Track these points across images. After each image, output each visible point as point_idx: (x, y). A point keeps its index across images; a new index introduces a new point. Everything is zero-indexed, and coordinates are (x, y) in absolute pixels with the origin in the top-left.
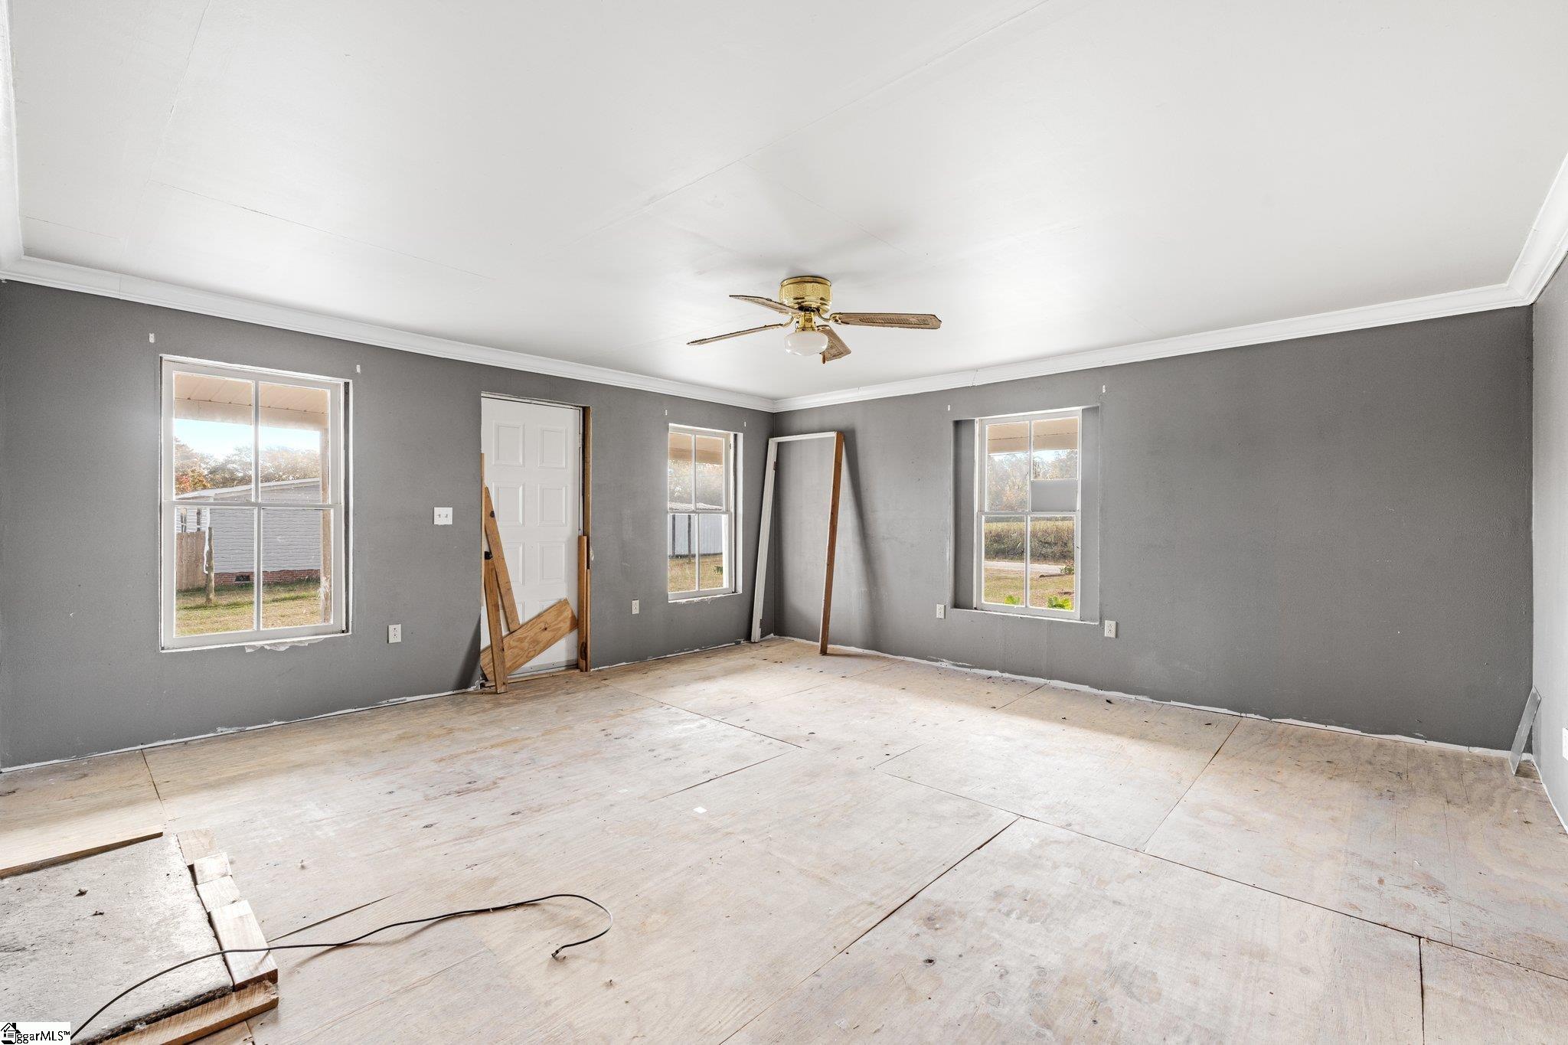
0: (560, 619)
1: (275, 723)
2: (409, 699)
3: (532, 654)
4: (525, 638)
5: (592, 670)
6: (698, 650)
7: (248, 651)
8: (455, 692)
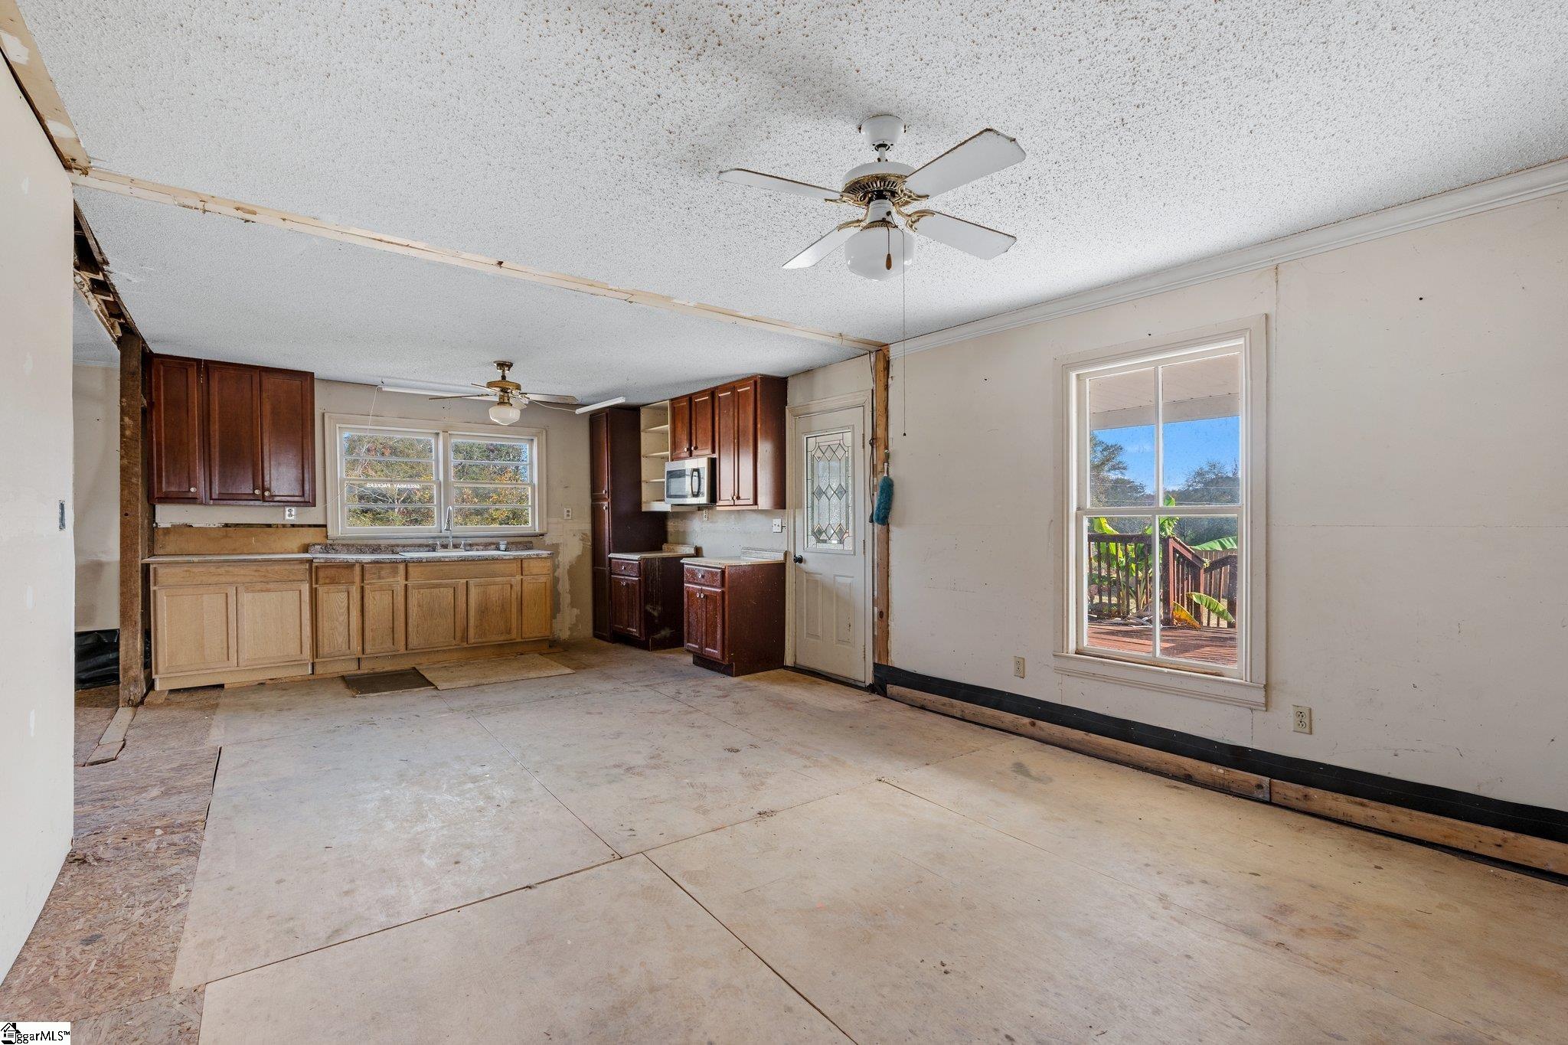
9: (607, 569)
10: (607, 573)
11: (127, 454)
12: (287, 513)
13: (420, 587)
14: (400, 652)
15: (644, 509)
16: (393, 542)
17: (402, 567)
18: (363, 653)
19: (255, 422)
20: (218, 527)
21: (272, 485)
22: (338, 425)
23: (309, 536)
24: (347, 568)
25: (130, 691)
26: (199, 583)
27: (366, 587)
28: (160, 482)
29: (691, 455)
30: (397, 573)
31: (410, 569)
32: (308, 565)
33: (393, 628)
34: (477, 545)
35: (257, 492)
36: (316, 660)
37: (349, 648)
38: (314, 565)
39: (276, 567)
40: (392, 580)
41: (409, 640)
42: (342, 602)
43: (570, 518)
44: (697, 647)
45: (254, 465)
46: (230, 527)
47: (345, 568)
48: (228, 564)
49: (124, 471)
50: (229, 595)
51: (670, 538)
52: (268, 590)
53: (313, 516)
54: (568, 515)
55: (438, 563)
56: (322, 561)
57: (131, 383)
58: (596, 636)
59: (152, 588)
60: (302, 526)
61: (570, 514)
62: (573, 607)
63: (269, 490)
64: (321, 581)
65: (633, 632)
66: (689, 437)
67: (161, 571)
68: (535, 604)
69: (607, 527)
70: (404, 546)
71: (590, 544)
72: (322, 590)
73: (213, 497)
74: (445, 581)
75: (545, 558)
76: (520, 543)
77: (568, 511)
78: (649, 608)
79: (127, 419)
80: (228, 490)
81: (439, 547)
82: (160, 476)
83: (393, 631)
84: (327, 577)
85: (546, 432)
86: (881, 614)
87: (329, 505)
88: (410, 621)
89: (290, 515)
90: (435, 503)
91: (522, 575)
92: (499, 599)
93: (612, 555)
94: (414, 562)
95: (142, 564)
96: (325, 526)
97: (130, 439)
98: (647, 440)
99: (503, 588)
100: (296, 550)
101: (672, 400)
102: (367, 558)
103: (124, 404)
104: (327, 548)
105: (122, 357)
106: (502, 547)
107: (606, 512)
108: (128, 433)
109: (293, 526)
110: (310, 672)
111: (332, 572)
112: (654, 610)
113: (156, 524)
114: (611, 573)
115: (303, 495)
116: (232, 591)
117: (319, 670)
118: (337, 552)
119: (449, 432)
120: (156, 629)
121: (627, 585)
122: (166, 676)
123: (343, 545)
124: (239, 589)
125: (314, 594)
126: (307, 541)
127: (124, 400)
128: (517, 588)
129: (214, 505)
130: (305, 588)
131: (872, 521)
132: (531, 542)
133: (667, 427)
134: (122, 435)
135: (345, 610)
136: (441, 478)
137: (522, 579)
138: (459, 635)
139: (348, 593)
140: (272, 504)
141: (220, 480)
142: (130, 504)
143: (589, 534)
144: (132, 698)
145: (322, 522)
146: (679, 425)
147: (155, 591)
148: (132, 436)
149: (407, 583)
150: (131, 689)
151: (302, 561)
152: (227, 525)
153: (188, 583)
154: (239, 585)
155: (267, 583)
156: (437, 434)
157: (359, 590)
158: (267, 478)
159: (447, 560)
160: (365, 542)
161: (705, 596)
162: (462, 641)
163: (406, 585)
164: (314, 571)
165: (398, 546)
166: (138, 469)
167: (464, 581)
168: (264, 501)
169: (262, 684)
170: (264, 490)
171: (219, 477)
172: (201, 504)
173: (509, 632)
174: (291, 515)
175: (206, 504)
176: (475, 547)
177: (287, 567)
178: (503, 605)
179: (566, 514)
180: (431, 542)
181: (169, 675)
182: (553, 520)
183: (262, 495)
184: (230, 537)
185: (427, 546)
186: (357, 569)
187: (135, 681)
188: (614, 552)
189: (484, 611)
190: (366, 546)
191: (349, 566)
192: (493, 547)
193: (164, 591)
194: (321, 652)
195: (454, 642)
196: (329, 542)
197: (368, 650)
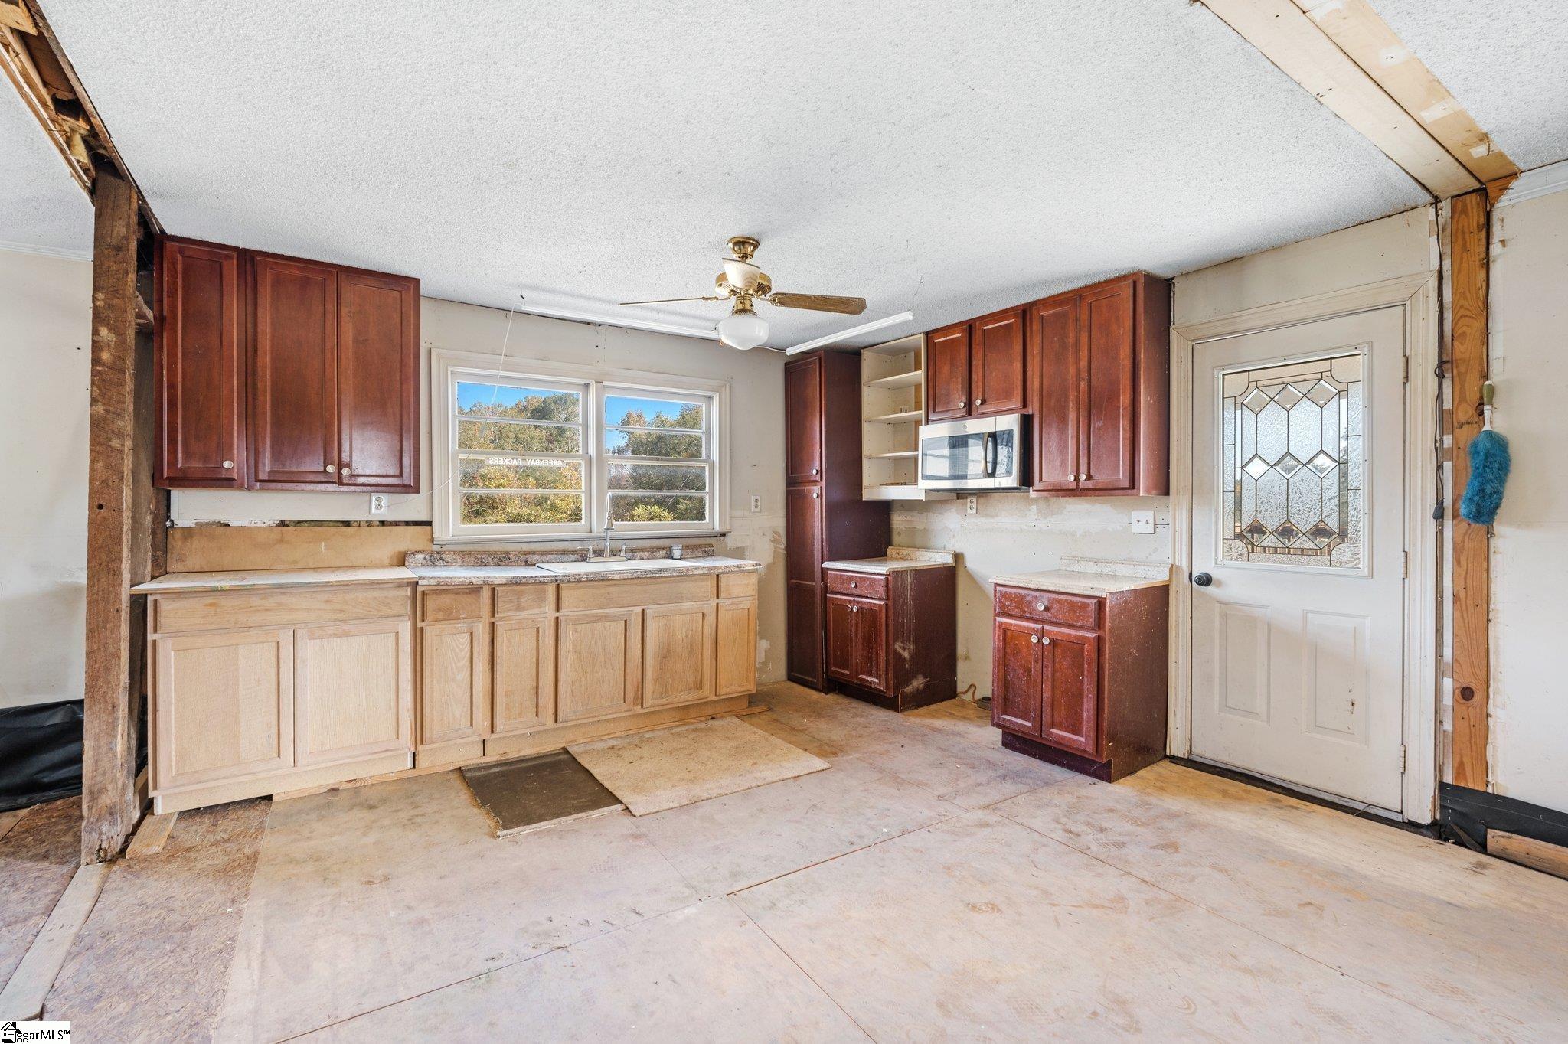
9: (818, 584)
10: (818, 591)
11: (102, 395)
12: (374, 503)
13: (578, 621)
14: (546, 727)
15: (867, 496)
16: (526, 547)
17: (551, 590)
18: (492, 732)
19: (328, 355)
20: (270, 526)
21: (354, 458)
22: (450, 369)
23: (407, 539)
24: (470, 593)
25: (101, 834)
26: (232, 625)
27: (498, 623)
28: (173, 451)
29: (969, 413)
30: (544, 599)
31: (564, 593)
32: (409, 589)
33: (537, 688)
34: (640, 550)
35: (330, 469)
36: (420, 748)
37: (471, 725)
38: (419, 589)
39: (360, 595)
40: (537, 611)
41: (561, 706)
42: (461, 651)
43: (758, 510)
44: (1030, 724)
45: (328, 426)
46: (288, 526)
47: (467, 593)
48: (282, 591)
49: (98, 426)
50: (281, 644)
51: (896, 539)
52: (346, 635)
53: (412, 507)
54: (756, 506)
55: (604, 583)
56: (432, 582)
57: (114, 267)
58: (791, 678)
59: (150, 637)
60: (396, 524)
61: (759, 504)
62: (761, 638)
63: (349, 466)
64: (430, 616)
65: (871, 682)
66: (966, 386)
67: (165, 606)
68: (734, 642)
69: (818, 524)
70: (542, 554)
71: (783, 546)
72: (431, 631)
73: (261, 477)
74: (612, 610)
75: (749, 572)
76: (697, 547)
77: (756, 500)
78: (898, 646)
79: (104, 331)
80: (284, 465)
81: (591, 555)
82: (173, 441)
83: (537, 693)
84: (439, 610)
85: (731, 386)
86: (1466, 693)
87: (436, 492)
88: (562, 676)
89: (379, 507)
90: (583, 488)
91: (718, 598)
92: (686, 636)
93: (826, 565)
94: (569, 582)
95: (132, 596)
96: (429, 524)
97: (111, 368)
98: (871, 399)
99: (692, 620)
100: (387, 561)
101: (928, 334)
102: (499, 575)
103: (100, 304)
104: (435, 558)
105: (98, 216)
106: (677, 553)
107: (817, 502)
108: (106, 356)
109: (383, 523)
110: (410, 765)
111: (447, 600)
112: (904, 649)
113: (172, 521)
114: (827, 592)
115: (401, 475)
116: (286, 638)
117: (422, 762)
118: (447, 564)
119: (605, 383)
120: (155, 710)
121: (861, 610)
122: (171, 791)
123: (456, 553)
124: (299, 634)
125: (418, 636)
126: (403, 547)
127: (100, 296)
128: (711, 619)
129: (262, 489)
130: (405, 628)
131: (1439, 514)
132: (711, 546)
133: (920, 375)
134: (96, 361)
135: (466, 662)
136: (592, 451)
137: (717, 604)
138: (630, 695)
139: (471, 634)
140: (353, 488)
141: (272, 447)
142: (108, 487)
143: (782, 531)
144: (105, 845)
145: (425, 519)
146: (945, 370)
147: (154, 642)
148: (114, 362)
149: (557, 615)
150: (104, 829)
151: (400, 584)
152: (282, 523)
153: (214, 626)
154: (298, 626)
155: (345, 621)
156: (587, 386)
157: (488, 629)
158: (346, 446)
159: (616, 577)
160: (487, 548)
161: (1053, 642)
162: (635, 704)
163: (557, 618)
164: (418, 596)
165: (533, 553)
166: (127, 424)
167: (639, 609)
168: (341, 484)
169: (333, 790)
170: (340, 466)
171: (272, 442)
172: (241, 487)
173: (699, 686)
174: (382, 507)
175: (249, 488)
176: (639, 554)
177: (376, 594)
178: (691, 646)
179: (753, 503)
180: (578, 546)
181: (177, 790)
182: (738, 513)
183: (340, 477)
184: (287, 542)
185: (574, 552)
186: (486, 594)
187: (111, 814)
188: (829, 560)
189: (666, 656)
190: (489, 553)
191: (473, 590)
192: (662, 553)
193: (169, 643)
194: (428, 735)
195: (624, 707)
196: (435, 548)
197: (499, 727)
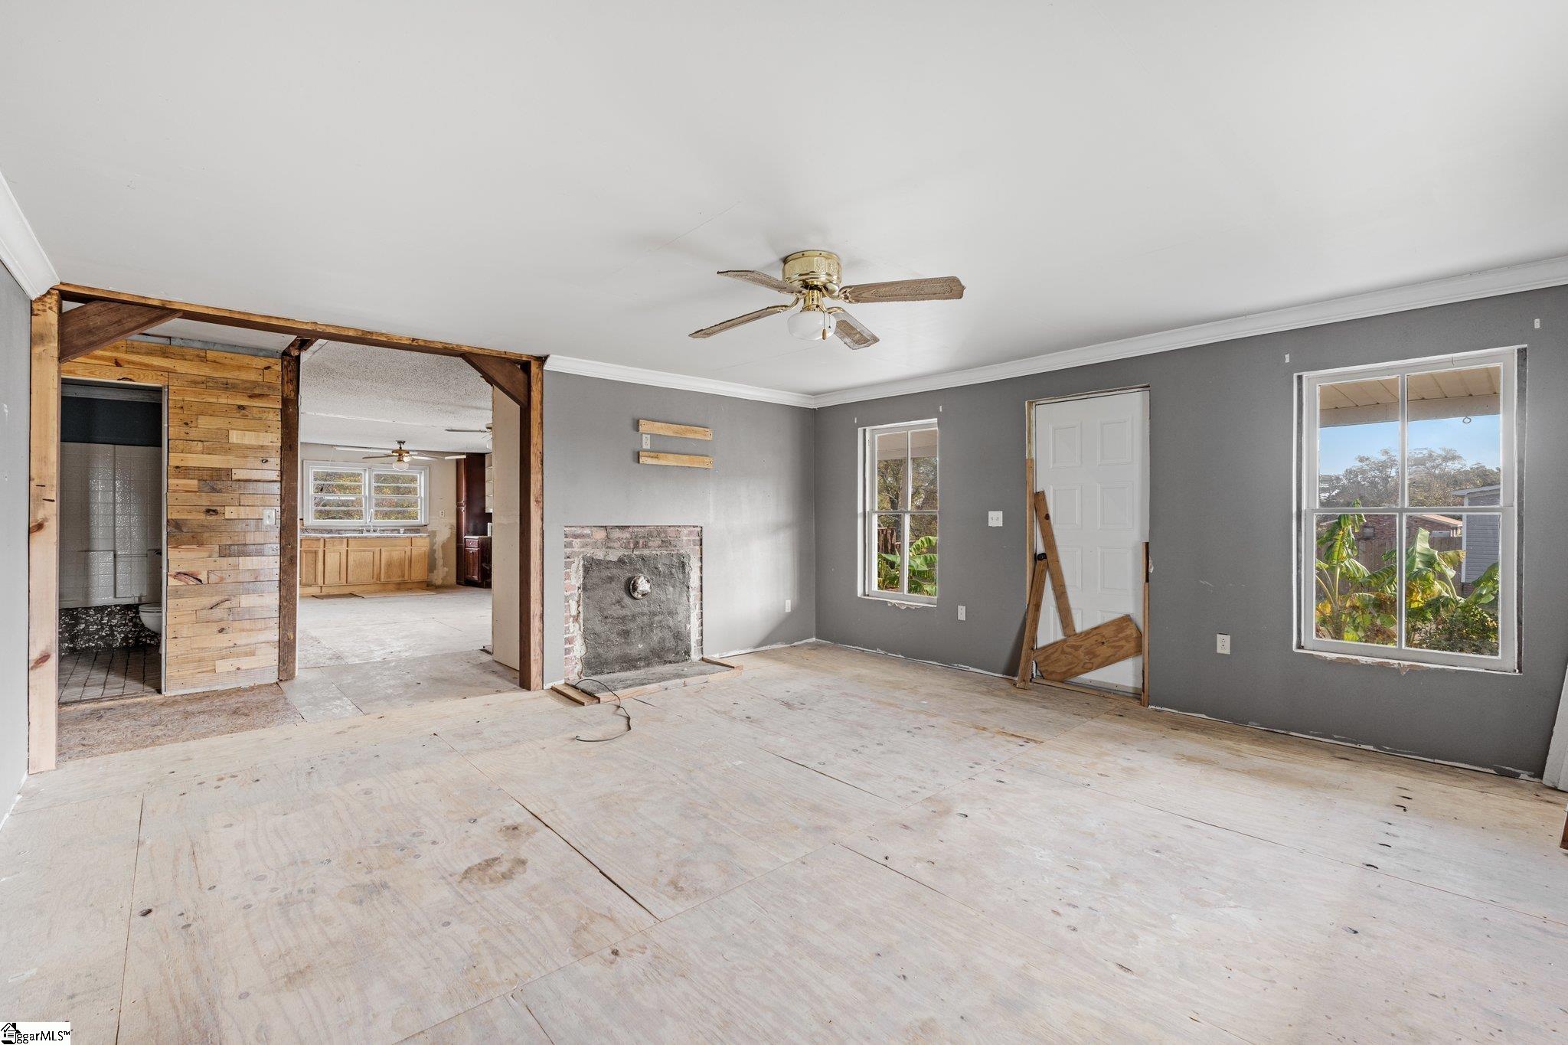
0: (1120, 635)
1: (900, 656)
2: (971, 669)
3: (1089, 666)
4: (1081, 646)
5: (1150, 707)
6: (1371, 748)
7: (889, 605)
8: (1004, 676)
9: (463, 544)
10: (463, 547)
13: (355, 551)
14: (343, 584)
15: (487, 511)
17: (345, 540)
18: (324, 584)
22: (310, 466)
24: (316, 540)
27: (326, 550)
30: (342, 543)
31: (350, 542)
33: (340, 572)
37: (317, 581)
40: (340, 547)
41: (348, 578)
42: (313, 558)
43: (443, 516)
56: (304, 536)
62: (444, 567)
65: (474, 579)
68: (420, 563)
69: (464, 522)
70: (345, 531)
71: (454, 531)
72: (304, 551)
74: (368, 548)
76: (412, 529)
78: (484, 565)
81: (365, 531)
84: (307, 545)
85: (428, 468)
88: (349, 569)
91: (412, 546)
92: (398, 559)
94: (351, 538)
96: (302, 520)
98: (488, 473)
99: (401, 553)
102: (326, 535)
104: (305, 531)
106: (402, 532)
107: (463, 513)
111: (309, 542)
118: (309, 532)
119: (373, 469)
121: (473, 553)
123: (313, 529)
128: (409, 553)
132: (419, 529)
136: (367, 494)
137: (412, 549)
138: (375, 577)
139: (317, 553)
143: (454, 525)
156: (366, 470)
157: (323, 551)
159: (369, 537)
162: (377, 580)
163: (347, 550)
165: (342, 530)
167: (379, 549)
173: (403, 576)
176: (386, 531)
178: (401, 562)
179: (441, 513)
180: (361, 528)
182: (433, 516)
185: (359, 530)
186: (322, 541)
188: (467, 535)
189: (389, 565)
190: (325, 530)
192: (396, 531)
195: (373, 580)
196: (305, 528)
197: (326, 582)
